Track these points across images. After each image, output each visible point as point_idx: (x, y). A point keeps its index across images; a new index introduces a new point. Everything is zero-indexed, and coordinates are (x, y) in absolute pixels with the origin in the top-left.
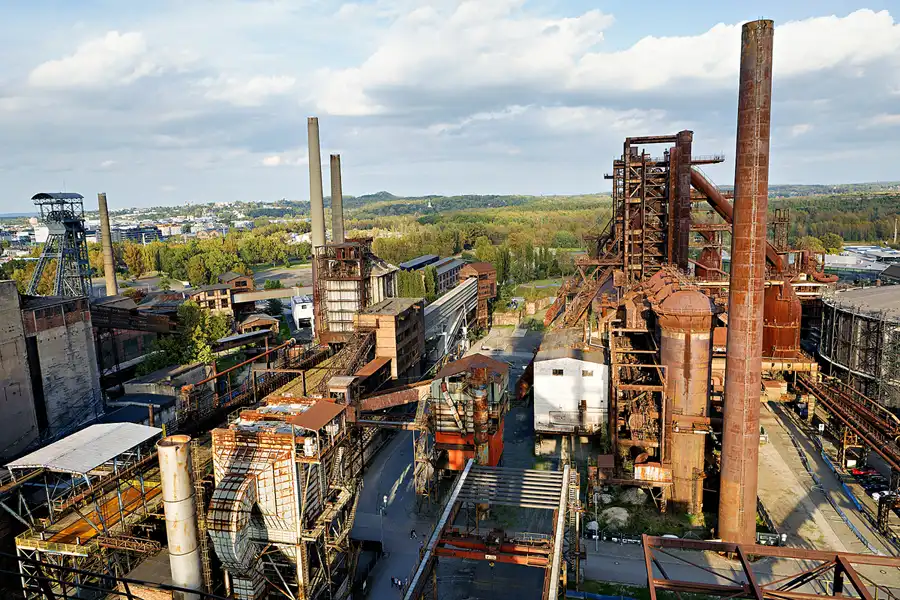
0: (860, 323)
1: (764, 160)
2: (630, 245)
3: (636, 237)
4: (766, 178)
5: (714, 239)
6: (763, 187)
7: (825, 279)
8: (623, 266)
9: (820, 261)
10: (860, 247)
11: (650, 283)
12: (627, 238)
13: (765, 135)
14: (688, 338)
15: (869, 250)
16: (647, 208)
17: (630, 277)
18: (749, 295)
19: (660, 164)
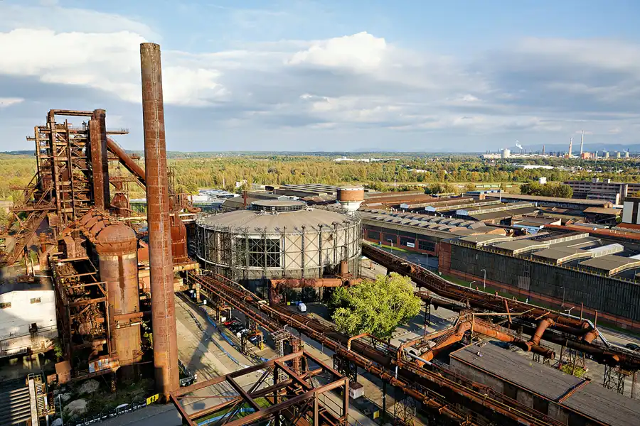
0: (219, 235)
1: (162, 135)
2: (61, 194)
3: (66, 187)
4: (164, 146)
5: (122, 187)
6: (163, 153)
7: (195, 211)
8: (56, 211)
9: (190, 199)
10: (208, 190)
11: (84, 221)
12: (58, 188)
13: (161, 118)
14: (120, 259)
15: (212, 192)
16: (73, 165)
17: (63, 218)
18: (161, 224)
19: (80, 132)
